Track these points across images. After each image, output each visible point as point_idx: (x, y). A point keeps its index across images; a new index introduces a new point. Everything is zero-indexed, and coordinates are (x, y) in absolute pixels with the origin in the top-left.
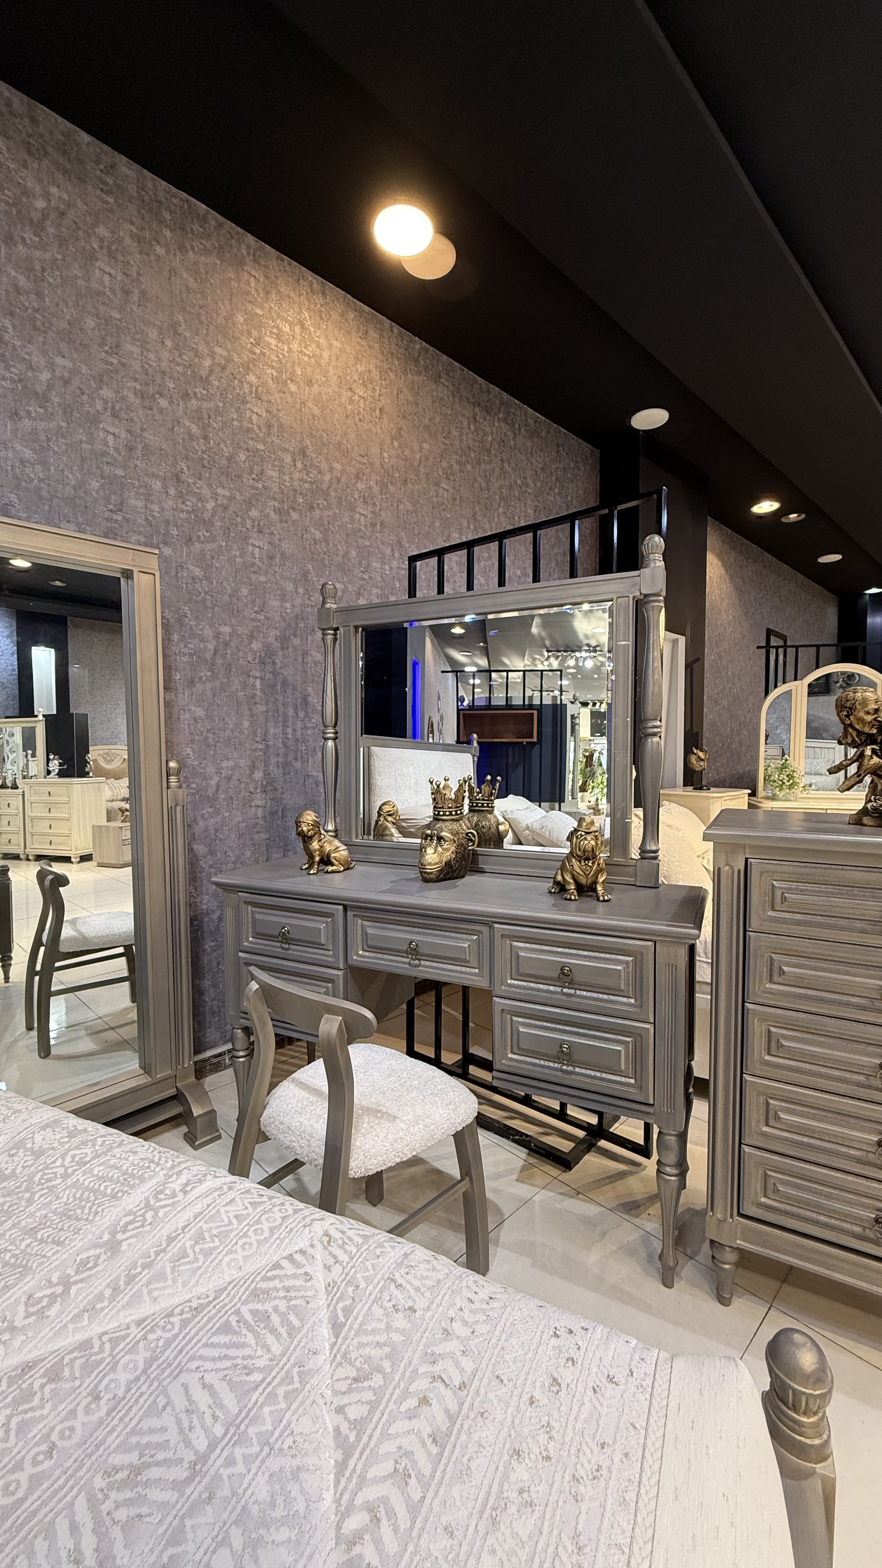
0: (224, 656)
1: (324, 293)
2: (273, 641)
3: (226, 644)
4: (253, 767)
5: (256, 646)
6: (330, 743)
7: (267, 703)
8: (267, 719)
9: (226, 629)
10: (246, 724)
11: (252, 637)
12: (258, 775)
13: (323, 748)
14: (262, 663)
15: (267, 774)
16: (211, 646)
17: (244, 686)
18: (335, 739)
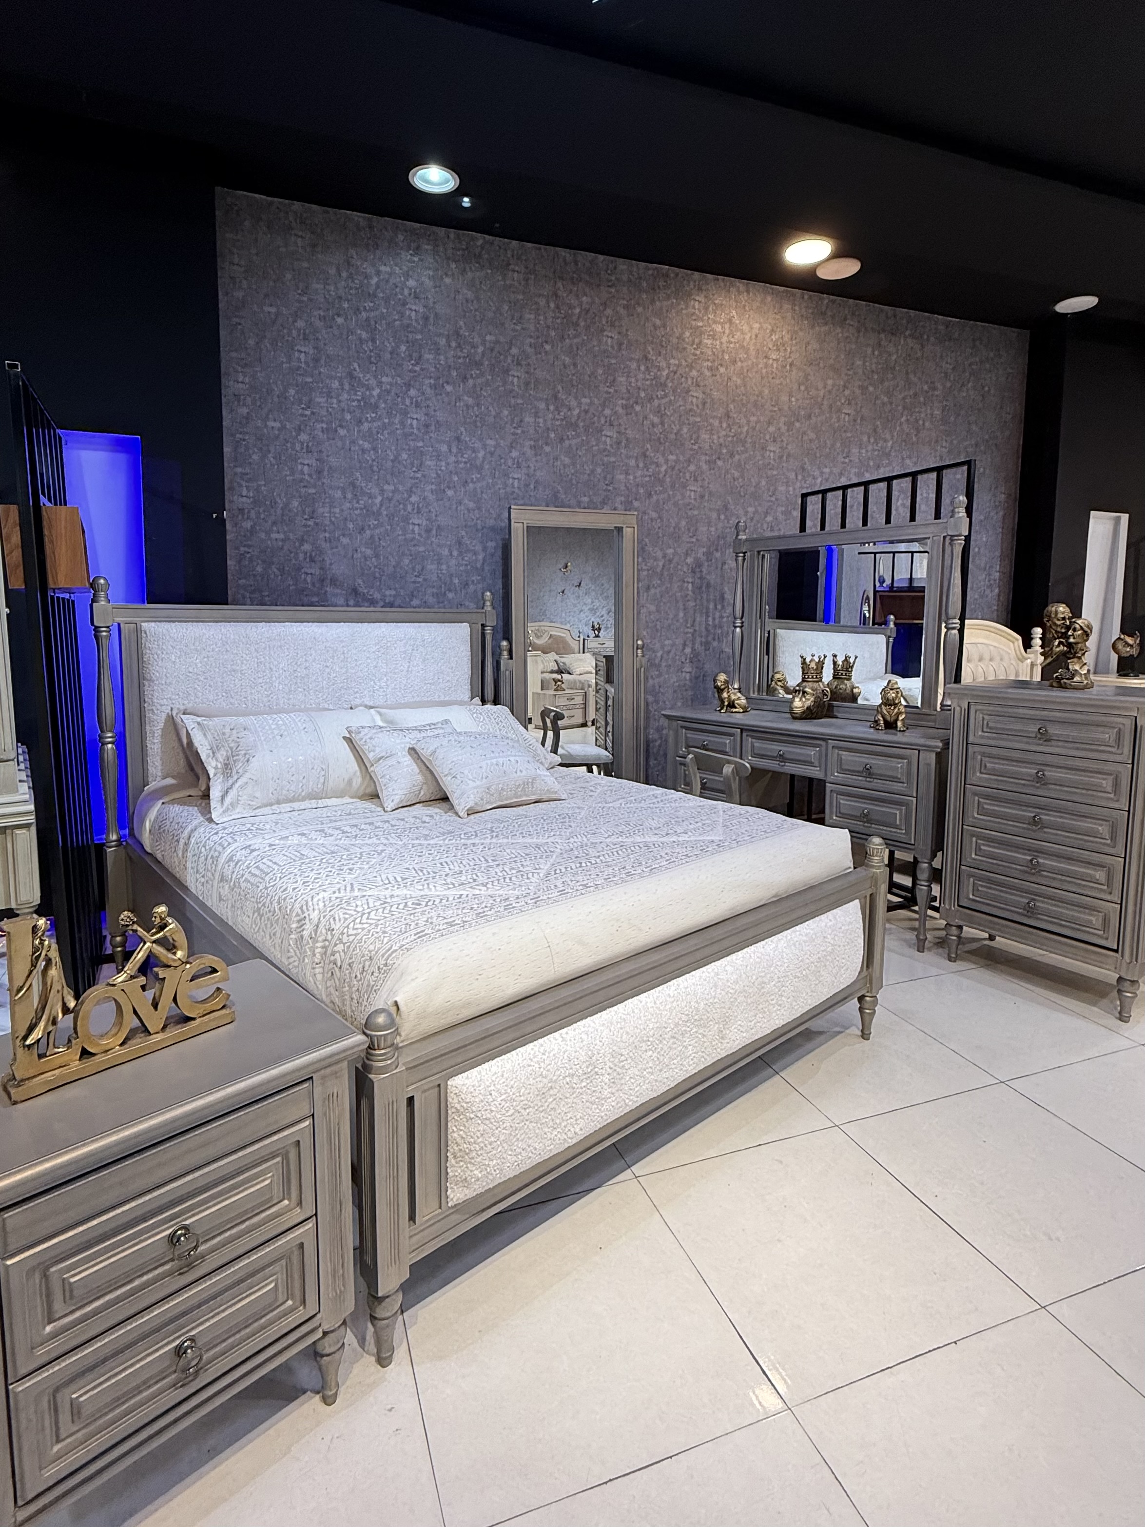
0: (669, 570)
1: (748, 292)
2: (702, 556)
3: (670, 561)
4: (685, 645)
5: (689, 560)
6: (738, 630)
7: (695, 601)
8: (695, 610)
9: (670, 551)
10: (681, 614)
11: (687, 555)
12: (688, 650)
13: (733, 632)
14: (693, 572)
15: (693, 649)
16: (661, 564)
17: (681, 588)
18: (741, 627)
